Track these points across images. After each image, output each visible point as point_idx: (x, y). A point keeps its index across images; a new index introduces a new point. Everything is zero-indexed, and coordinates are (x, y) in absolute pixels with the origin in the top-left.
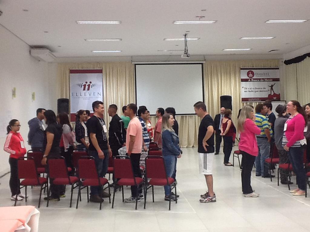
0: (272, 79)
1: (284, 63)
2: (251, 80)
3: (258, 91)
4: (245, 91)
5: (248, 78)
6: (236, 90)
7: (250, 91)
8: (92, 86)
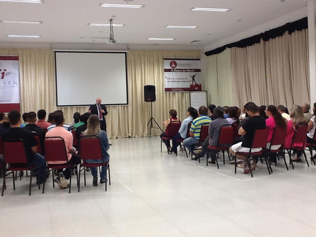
0: (194, 69)
1: (205, 54)
2: (174, 70)
3: (180, 82)
4: (168, 82)
5: (171, 68)
6: (159, 80)
7: (173, 82)
8: (7, 74)
